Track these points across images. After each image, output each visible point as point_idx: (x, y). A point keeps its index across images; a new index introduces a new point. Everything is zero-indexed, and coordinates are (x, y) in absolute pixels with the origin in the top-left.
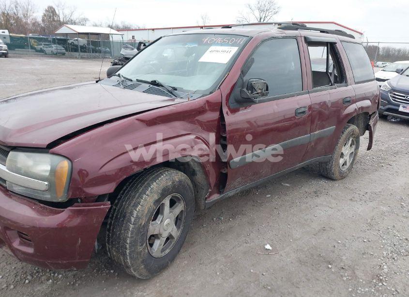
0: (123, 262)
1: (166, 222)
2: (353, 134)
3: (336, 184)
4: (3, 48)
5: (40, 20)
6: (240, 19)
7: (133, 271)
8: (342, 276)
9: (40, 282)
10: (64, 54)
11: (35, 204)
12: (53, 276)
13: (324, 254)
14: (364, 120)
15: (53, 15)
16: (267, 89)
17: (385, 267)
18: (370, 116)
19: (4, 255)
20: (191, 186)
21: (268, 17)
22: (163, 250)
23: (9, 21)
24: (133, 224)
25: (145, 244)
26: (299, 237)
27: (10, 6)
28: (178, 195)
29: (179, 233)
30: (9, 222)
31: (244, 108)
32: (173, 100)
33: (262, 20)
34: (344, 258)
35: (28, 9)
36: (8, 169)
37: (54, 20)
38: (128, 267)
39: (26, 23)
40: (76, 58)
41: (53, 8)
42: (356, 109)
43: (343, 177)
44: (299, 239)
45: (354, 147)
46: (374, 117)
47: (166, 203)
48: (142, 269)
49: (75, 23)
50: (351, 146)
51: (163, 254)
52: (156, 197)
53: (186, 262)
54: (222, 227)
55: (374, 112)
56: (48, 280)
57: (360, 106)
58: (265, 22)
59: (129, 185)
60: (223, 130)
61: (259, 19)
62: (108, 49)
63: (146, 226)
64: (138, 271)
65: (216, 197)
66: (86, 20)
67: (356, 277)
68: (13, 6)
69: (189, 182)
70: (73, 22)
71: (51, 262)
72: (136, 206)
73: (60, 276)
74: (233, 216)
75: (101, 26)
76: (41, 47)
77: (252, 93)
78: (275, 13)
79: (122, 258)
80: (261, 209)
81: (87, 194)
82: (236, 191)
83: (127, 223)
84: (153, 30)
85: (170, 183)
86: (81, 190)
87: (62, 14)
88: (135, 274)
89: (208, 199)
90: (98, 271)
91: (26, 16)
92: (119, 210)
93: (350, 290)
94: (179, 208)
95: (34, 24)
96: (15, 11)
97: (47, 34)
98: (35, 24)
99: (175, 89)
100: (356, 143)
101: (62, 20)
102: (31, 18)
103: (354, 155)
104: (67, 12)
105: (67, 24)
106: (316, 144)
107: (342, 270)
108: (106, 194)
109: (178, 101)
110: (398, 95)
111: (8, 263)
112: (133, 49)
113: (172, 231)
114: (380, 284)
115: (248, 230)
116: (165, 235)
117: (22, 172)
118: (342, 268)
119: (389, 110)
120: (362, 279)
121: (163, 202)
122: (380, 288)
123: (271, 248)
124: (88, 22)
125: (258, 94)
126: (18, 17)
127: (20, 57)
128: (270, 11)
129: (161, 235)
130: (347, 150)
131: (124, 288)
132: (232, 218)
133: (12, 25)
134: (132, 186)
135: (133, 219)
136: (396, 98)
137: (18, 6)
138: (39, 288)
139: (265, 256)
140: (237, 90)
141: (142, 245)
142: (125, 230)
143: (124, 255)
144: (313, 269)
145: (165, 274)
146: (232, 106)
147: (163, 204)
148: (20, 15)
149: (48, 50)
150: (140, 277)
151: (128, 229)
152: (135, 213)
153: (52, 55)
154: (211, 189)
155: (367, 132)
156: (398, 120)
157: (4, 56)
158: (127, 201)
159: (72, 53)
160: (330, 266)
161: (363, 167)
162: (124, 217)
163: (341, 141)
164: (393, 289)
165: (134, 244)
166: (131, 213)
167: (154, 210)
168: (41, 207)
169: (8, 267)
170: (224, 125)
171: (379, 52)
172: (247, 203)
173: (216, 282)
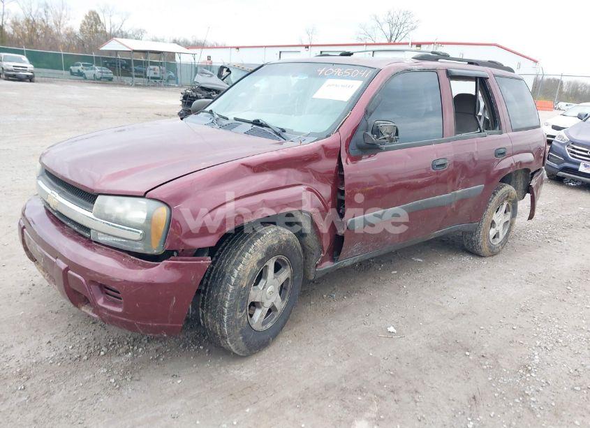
0: (219, 331)
1: (270, 289)
2: (508, 197)
3: (485, 262)
4: (28, 69)
5: (77, 29)
6: (362, 36)
7: (229, 343)
8: (481, 364)
9: (118, 354)
10: (111, 79)
11: (124, 257)
12: (133, 349)
13: (461, 341)
14: (524, 179)
15: (96, 23)
16: (397, 134)
17: (537, 357)
18: (533, 174)
19: (70, 325)
20: (300, 249)
21: (403, 35)
22: (264, 324)
23: (35, 30)
24: (234, 285)
25: (245, 311)
26: (431, 320)
27: (37, 11)
28: (284, 258)
29: (283, 305)
30: (97, 275)
31: (367, 156)
32: (281, 144)
33: (393, 39)
34: (486, 345)
35: (61, 14)
36: (95, 216)
37: (97, 31)
38: (224, 337)
39: (58, 34)
40: (128, 85)
41: (96, 13)
42: (512, 164)
43: (493, 253)
44: (432, 323)
45: (509, 214)
46: (537, 176)
47: (270, 266)
48: (240, 341)
49: (126, 36)
50: (505, 212)
51: (264, 328)
52: (260, 256)
53: (291, 341)
54: (334, 305)
55: (539, 170)
56: (127, 352)
57: (518, 161)
58: (397, 41)
59: (229, 242)
60: (341, 182)
61: (389, 37)
62: (172, 74)
63: (247, 289)
64: (235, 344)
65: (328, 265)
66: (142, 32)
67: (499, 365)
68: (41, 10)
69: (298, 244)
70: (124, 34)
71: (142, 323)
72: (237, 264)
73: (140, 349)
74: (349, 295)
75: (163, 40)
76: (80, 68)
77: (378, 137)
78: (412, 29)
79: (218, 326)
80: (384, 287)
81: (186, 245)
82: (354, 259)
83: (226, 284)
84: (238, 48)
85: (276, 242)
86: (179, 241)
87: (109, 23)
88: (232, 347)
89: (319, 267)
90: (184, 346)
91: (58, 23)
92: (217, 269)
93: (490, 379)
94: (285, 274)
95: (68, 36)
96: (44, 17)
97: (87, 50)
98: (71, 35)
99: (284, 131)
100: (513, 209)
101: (108, 31)
102: (65, 27)
103: (509, 225)
104: (116, 20)
105: (116, 37)
106: (458, 207)
107: (482, 359)
108: (207, 248)
109: (287, 144)
110: (578, 150)
111: (77, 333)
112: (212, 76)
113: (275, 301)
114: (528, 375)
115: (367, 310)
116: (267, 305)
117: (113, 218)
118: (483, 356)
119: (565, 169)
120: (505, 368)
121: (267, 264)
122: (528, 379)
123: (395, 331)
124: (145, 34)
125: (385, 139)
126: (47, 26)
127: (51, 82)
128: (406, 25)
129: (263, 303)
130: (500, 218)
131: (217, 365)
132: (347, 296)
133: (38, 36)
134: (232, 243)
135: (233, 280)
136: (575, 153)
137: (48, 10)
138: (117, 361)
139: (387, 339)
140: (360, 134)
141: (242, 311)
142: (223, 292)
143: (221, 320)
144: (446, 356)
145: (266, 353)
146: (352, 153)
147: (266, 266)
148: (51, 23)
149: (89, 73)
150: (236, 352)
151: (226, 290)
152: (236, 272)
153: (94, 80)
154: (324, 253)
155: (528, 196)
156: (579, 184)
157: (28, 80)
158: (226, 260)
159: (123, 78)
160: (467, 353)
161: (523, 243)
162: (224, 276)
163: (492, 205)
164: (543, 381)
165: (232, 309)
166: (232, 272)
167: (257, 271)
168: (132, 260)
169: (78, 338)
170: (343, 176)
171: (562, 88)
172: (366, 280)
173: (327, 364)
